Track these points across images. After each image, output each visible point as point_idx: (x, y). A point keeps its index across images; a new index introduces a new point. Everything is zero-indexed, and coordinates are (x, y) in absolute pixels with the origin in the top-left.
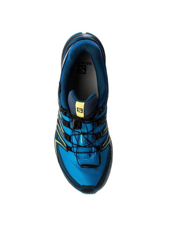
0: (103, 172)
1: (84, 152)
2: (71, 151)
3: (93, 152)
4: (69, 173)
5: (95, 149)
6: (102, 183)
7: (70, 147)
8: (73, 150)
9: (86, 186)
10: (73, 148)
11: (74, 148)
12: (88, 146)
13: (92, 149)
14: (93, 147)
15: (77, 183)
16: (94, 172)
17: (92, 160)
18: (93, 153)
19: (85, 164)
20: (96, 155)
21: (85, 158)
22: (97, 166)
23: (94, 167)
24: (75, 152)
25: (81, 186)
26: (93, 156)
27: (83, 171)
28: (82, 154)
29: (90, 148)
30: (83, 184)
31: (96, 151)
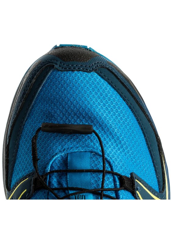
0: (27, 110)
1: (83, 175)
2: (121, 178)
3: (56, 171)
4: (130, 107)
5: (50, 183)
6: (33, 78)
7: (126, 189)
8: (114, 181)
9: (79, 70)
10: (115, 185)
11: (111, 186)
12: (71, 192)
13: (59, 183)
14: (56, 189)
15: (107, 80)
16: (55, 112)
17: (60, 148)
18: (56, 168)
19: (80, 137)
20: (48, 164)
21: (80, 155)
22: (44, 131)
23: (51, 127)
24: (109, 172)
25: (96, 71)
26: (55, 161)
27: (87, 114)
28: (89, 168)
29: (65, 186)
30: (89, 75)
31: (47, 174)
